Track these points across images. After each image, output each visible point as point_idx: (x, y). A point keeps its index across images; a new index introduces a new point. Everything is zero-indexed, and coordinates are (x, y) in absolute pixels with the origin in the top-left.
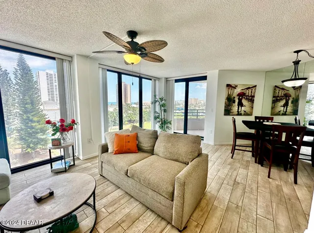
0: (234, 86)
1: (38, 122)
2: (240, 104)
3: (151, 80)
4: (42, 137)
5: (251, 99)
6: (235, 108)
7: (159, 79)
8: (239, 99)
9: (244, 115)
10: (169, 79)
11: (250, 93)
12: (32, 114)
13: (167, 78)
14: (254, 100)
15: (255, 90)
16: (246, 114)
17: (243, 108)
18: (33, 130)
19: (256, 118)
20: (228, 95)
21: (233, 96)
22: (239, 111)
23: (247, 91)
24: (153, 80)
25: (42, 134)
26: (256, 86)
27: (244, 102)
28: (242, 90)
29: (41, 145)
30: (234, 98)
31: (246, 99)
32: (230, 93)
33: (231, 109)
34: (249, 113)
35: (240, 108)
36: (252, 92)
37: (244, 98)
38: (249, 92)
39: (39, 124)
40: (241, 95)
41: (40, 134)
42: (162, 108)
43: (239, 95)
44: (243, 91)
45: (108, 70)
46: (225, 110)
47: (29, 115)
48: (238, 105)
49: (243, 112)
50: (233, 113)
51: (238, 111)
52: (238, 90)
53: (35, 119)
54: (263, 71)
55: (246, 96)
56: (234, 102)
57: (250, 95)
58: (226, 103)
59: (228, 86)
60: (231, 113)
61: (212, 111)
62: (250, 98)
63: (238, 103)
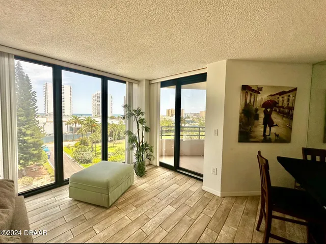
0: (256, 89)
1: (32, 135)
2: (268, 122)
3: (124, 82)
4: (35, 152)
5: (288, 114)
6: (259, 130)
7: (138, 82)
8: (265, 112)
9: (276, 141)
10: (153, 82)
11: (285, 102)
12: (25, 127)
13: (150, 81)
14: (292, 115)
15: (295, 97)
16: (280, 140)
17: (273, 129)
18: (25, 144)
19: (306, 151)
20: (246, 104)
21: (255, 107)
22: (267, 134)
23: (281, 99)
24: (127, 83)
25: (34, 148)
26: (295, 89)
27: (276, 118)
28: (271, 95)
29: (32, 161)
30: (257, 110)
31: (279, 113)
32: (248, 101)
33: (251, 131)
34: (285, 138)
35: (268, 129)
36: (289, 100)
37: (275, 110)
38: (282, 101)
39: (33, 138)
40: (270, 105)
41: (32, 149)
42: (140, 126)
43: (266, 105)
44: (272, 98)
45: (17, 57)
46: (241, 133)
47: (22, 128)
48: (265, 123)
49: (273, 137)
50: (255, 138)
51: (264, 135)
52: (263, 97)
53: (28, 132)
54: (308, 63)
55: (279, 107)
56: (257, 118)
57: (285, 105)
58: (241, 120)
59: (245, 88)
60: (252, 137)
61: (217, 133)
62: (286, 111)
63: (265, 119)
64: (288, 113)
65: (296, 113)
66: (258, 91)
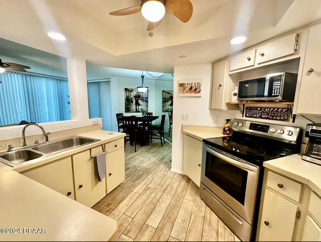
0: (130, 90)
2: (137, 104)
6: (133, 107)
8: (136, 100)
15: (148, 93)
16: (143, 111)
20: (127, 96)
22: (137, 108)
23: (142, 94)
30: (132, 99)
31: (142, 100)
33: (130, 108)
34: (145, 110)
35: (137, 106)
36: (145, 95)
44: (138, 94)
46: (126, 108)
49: (140, 110)
50: (132, 110)
51: (136, 109)
52: (134, 94)
55: (141, 97)
56: (132, 102)
57: (144, 97)
59: (126, 89)
63: (136, 103)
64: (146, 100)
65: (149, 100)
66: (132, 91)
